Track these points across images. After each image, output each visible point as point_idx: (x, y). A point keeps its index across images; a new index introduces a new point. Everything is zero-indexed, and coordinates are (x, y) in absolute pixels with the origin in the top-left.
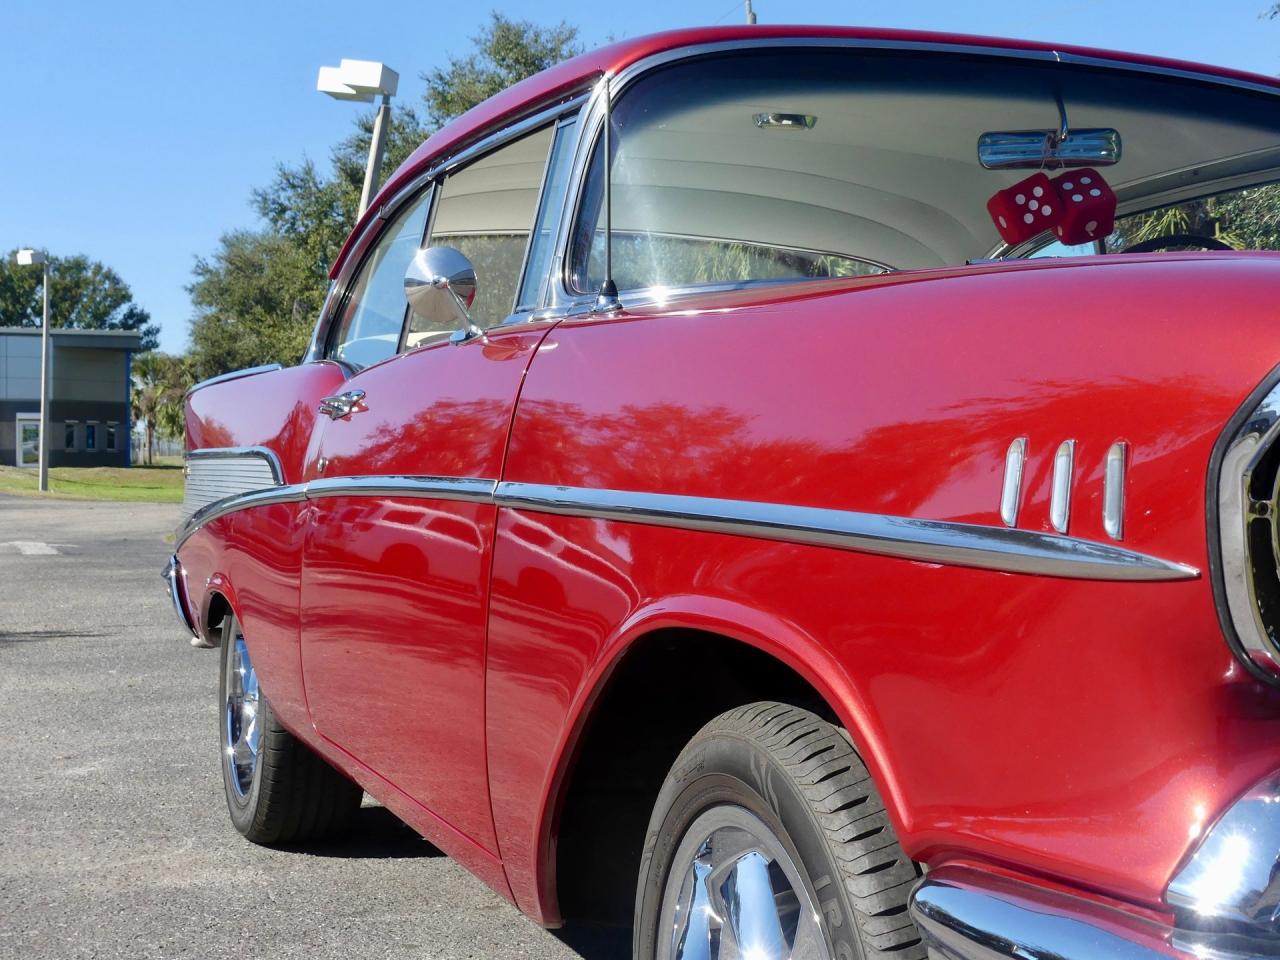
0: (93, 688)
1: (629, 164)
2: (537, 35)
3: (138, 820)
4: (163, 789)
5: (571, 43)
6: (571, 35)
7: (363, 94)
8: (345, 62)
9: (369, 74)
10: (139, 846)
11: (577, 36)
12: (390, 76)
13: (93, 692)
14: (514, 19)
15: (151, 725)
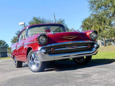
1: (29, 31)
6: (40, 17)
7: (22, 25)
9: (23, 23)
12: (24, 23)
14: (35, 17)
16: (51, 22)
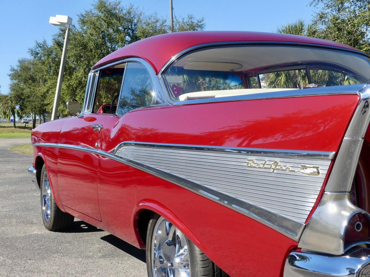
0: (3, 190)
2: (110, 3)
3: (24, 220)
4: (28, 213)
5: (120, 5)
6: (119, 3)
7: (62, 24)
8: (57, 16)
9: (64, 19)
10: (26, 226)
11: (121, 3)
12: (70, 19)
13: (3, 191)
15: (21, 199)
16: (158, 24)
